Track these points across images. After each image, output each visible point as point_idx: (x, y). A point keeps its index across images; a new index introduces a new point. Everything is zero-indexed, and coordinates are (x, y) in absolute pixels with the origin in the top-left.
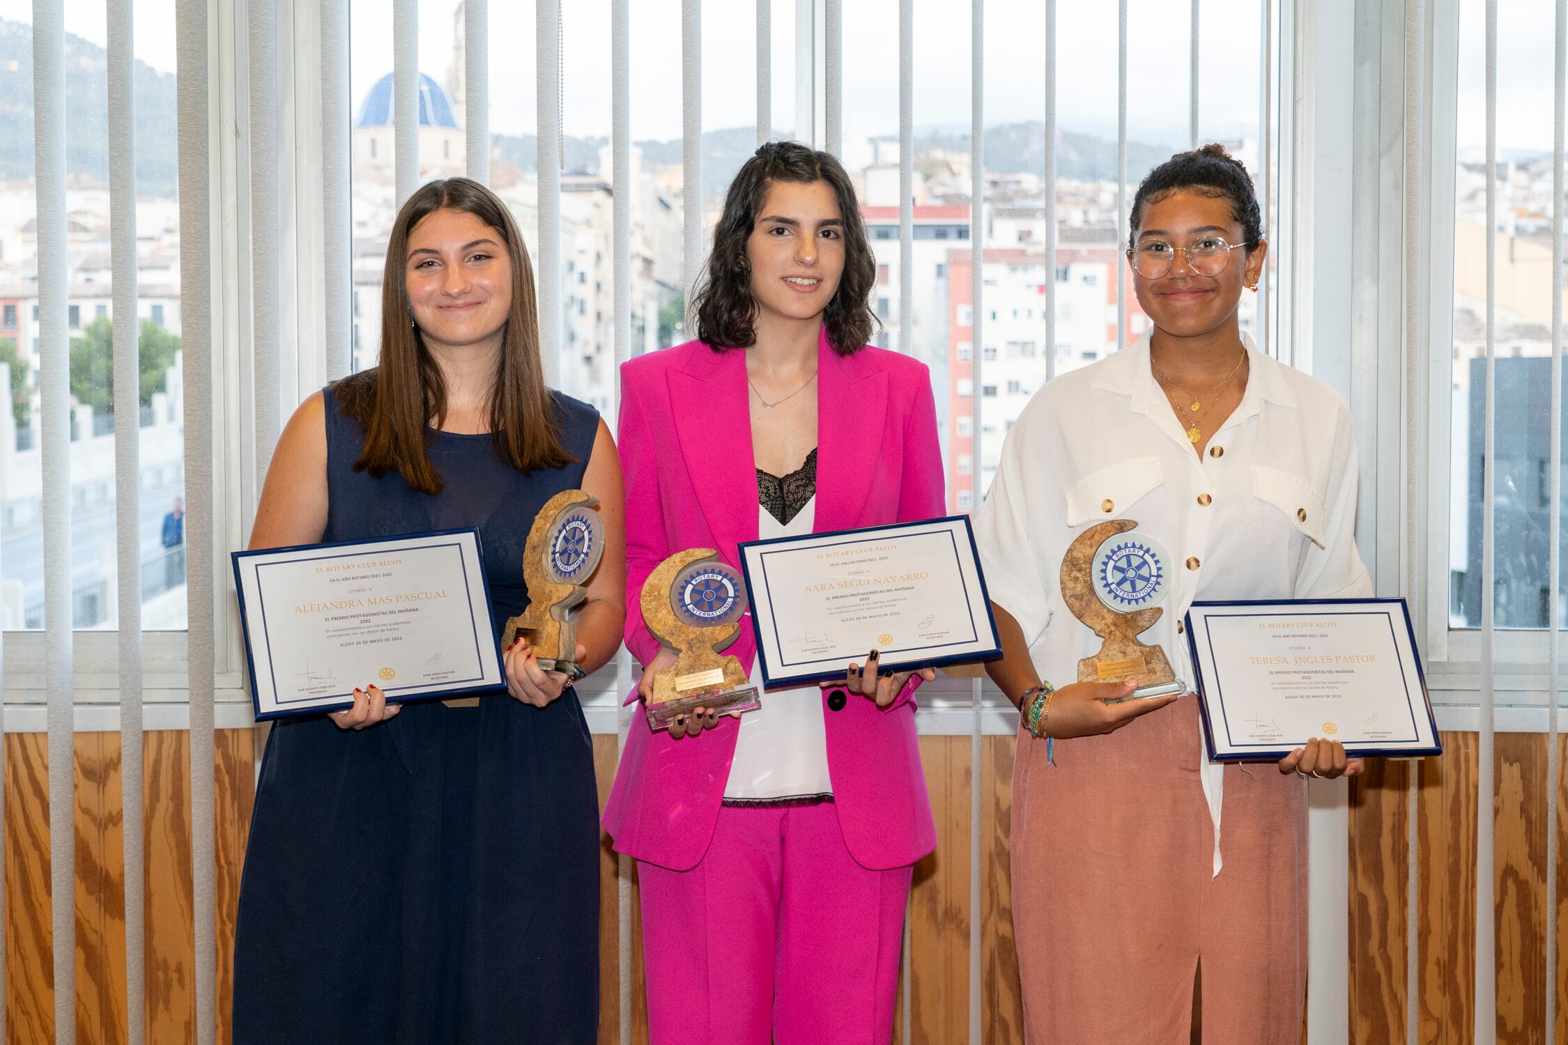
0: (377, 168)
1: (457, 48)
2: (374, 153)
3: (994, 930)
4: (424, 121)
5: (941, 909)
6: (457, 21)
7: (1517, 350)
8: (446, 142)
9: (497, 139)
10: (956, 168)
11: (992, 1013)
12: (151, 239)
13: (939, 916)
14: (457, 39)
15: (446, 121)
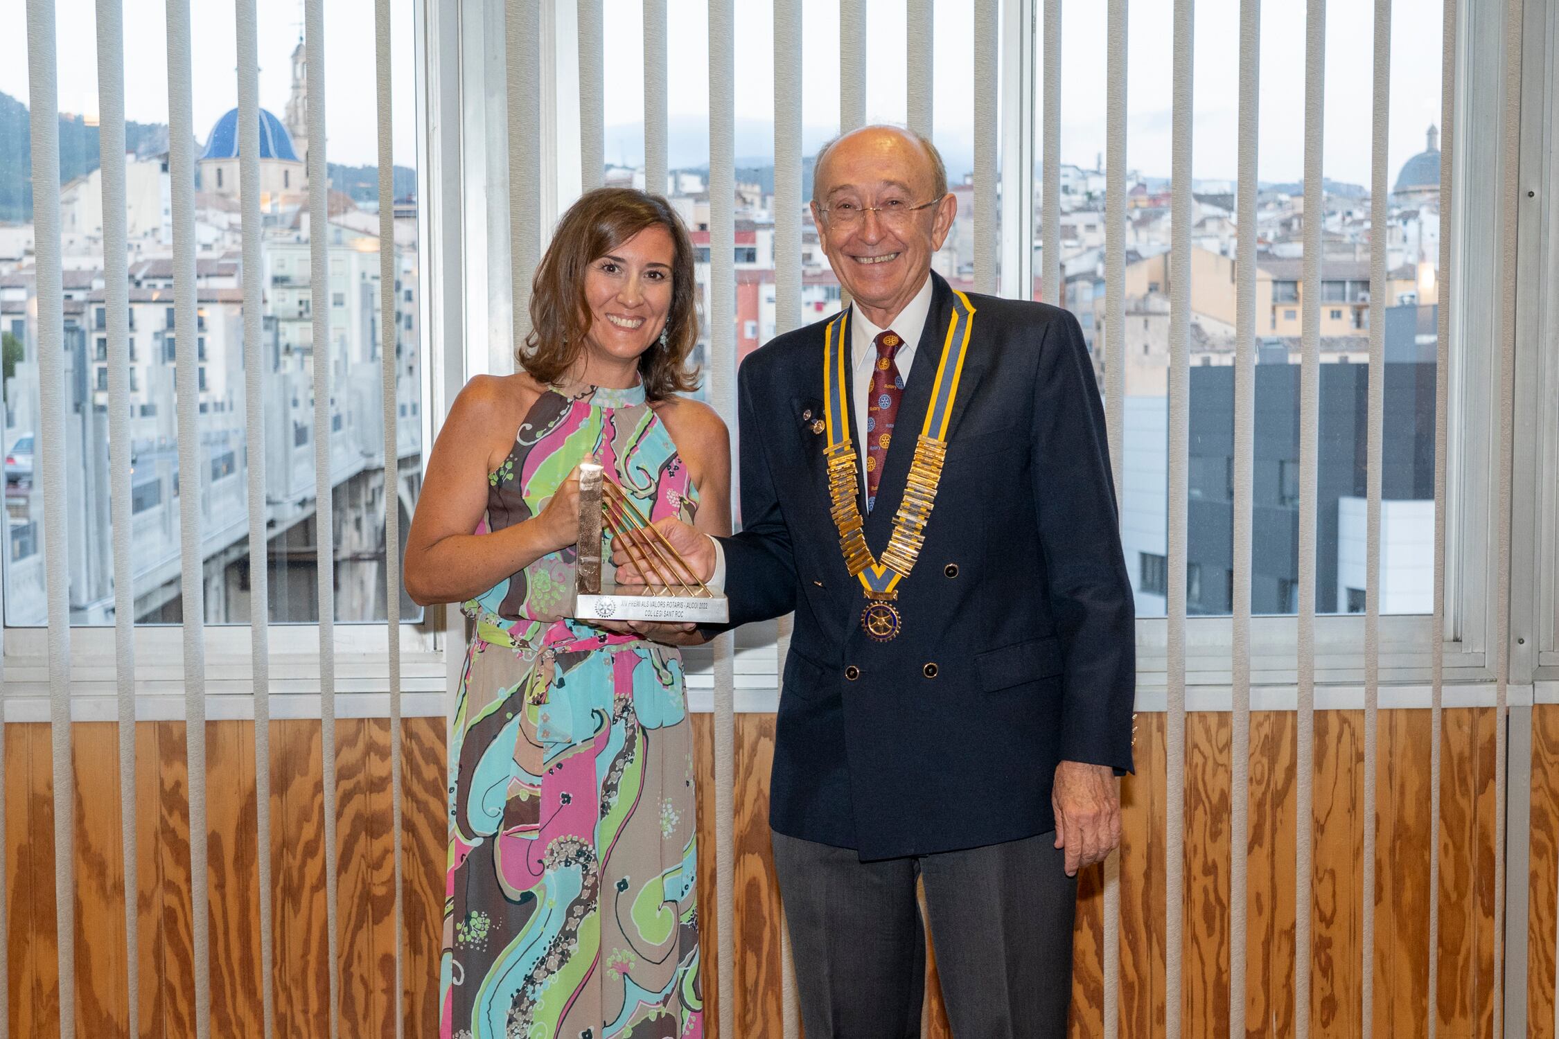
0: (223, 195)
1: (296, 87)
2: (220, 183)
3: (160, 901)
4: (265, 154)
5: (109, 883)
6: (295, 63)
7: (1206, 361)
8: (286, 173)
9: (332, 168)
10: (749, 198)
11: (160, 977)
12: (11, 260)
13: (109, 888)
14: (295, 78)
15: (286, 153)
